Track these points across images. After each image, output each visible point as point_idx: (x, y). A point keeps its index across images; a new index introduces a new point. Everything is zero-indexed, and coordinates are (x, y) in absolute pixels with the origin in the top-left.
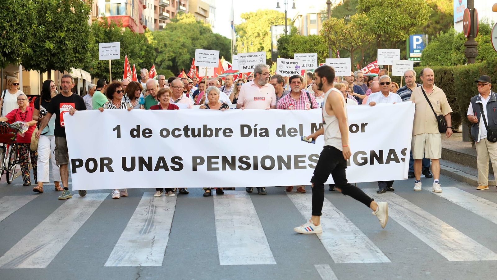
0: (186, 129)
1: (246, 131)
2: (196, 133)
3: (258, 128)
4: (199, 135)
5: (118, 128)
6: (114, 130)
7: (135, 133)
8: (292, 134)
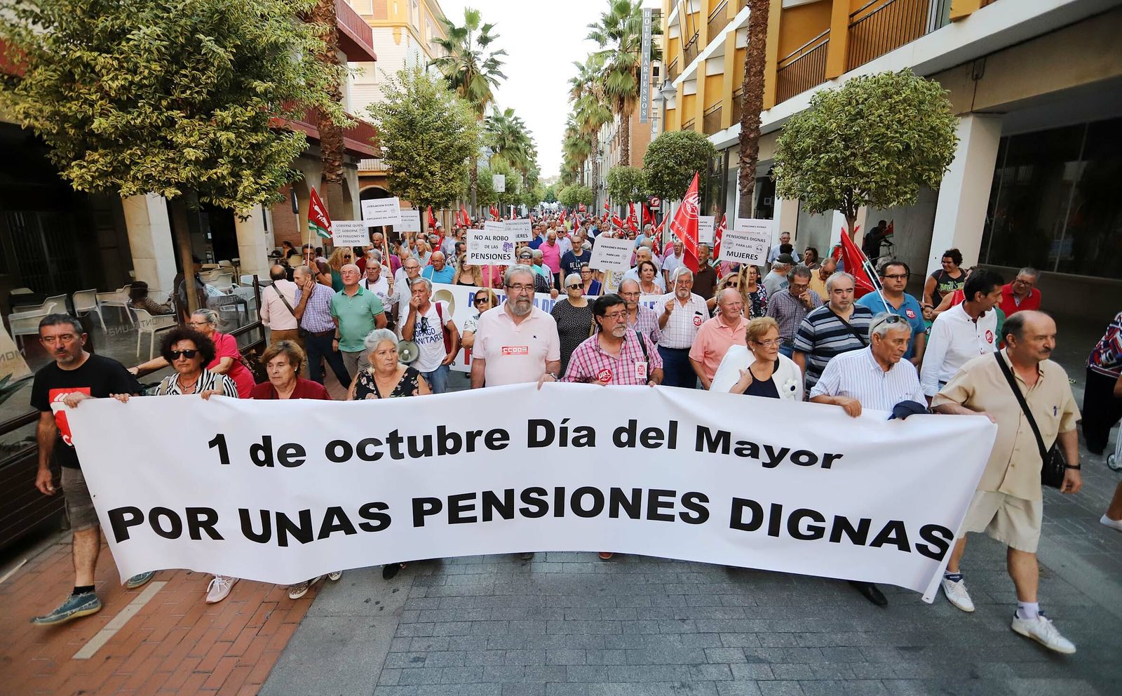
0: (394, 439)
1: (541, 433)
2: (420, 446)
3: (571, 426)
4: (428, 451)
5: (219, 441)
6: (212, 444)
7: (261, 455)
8: (651, 442)
